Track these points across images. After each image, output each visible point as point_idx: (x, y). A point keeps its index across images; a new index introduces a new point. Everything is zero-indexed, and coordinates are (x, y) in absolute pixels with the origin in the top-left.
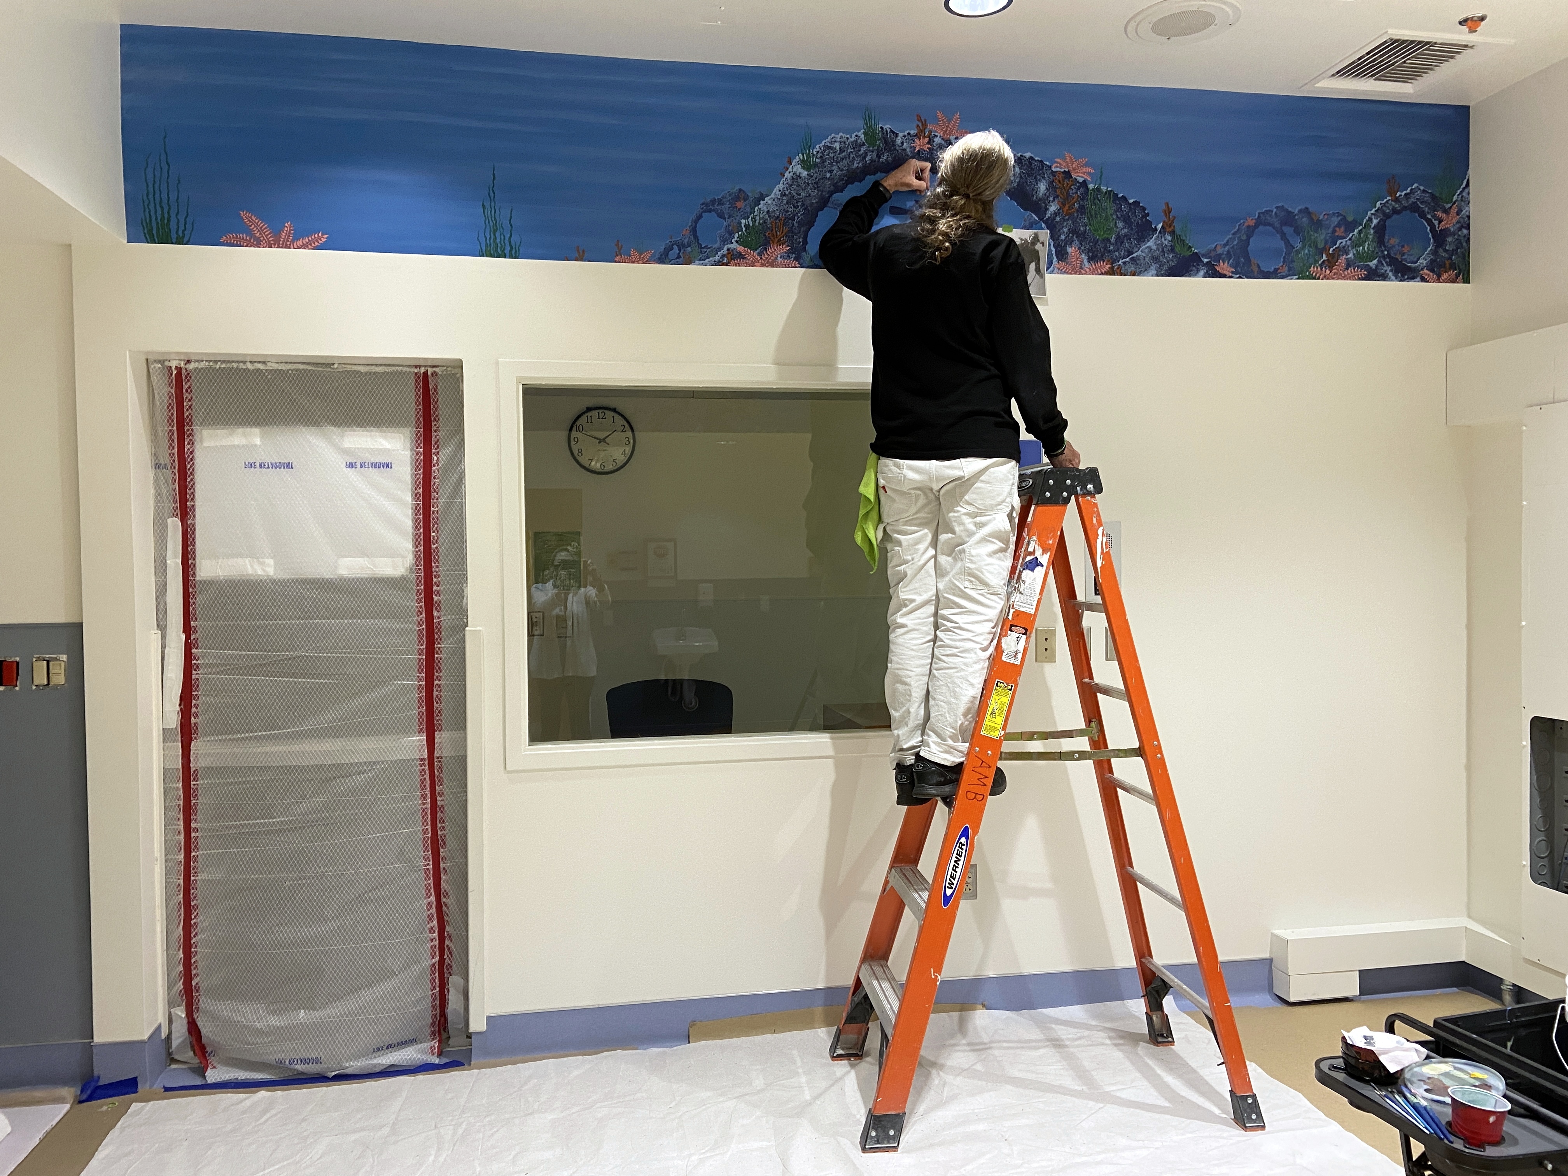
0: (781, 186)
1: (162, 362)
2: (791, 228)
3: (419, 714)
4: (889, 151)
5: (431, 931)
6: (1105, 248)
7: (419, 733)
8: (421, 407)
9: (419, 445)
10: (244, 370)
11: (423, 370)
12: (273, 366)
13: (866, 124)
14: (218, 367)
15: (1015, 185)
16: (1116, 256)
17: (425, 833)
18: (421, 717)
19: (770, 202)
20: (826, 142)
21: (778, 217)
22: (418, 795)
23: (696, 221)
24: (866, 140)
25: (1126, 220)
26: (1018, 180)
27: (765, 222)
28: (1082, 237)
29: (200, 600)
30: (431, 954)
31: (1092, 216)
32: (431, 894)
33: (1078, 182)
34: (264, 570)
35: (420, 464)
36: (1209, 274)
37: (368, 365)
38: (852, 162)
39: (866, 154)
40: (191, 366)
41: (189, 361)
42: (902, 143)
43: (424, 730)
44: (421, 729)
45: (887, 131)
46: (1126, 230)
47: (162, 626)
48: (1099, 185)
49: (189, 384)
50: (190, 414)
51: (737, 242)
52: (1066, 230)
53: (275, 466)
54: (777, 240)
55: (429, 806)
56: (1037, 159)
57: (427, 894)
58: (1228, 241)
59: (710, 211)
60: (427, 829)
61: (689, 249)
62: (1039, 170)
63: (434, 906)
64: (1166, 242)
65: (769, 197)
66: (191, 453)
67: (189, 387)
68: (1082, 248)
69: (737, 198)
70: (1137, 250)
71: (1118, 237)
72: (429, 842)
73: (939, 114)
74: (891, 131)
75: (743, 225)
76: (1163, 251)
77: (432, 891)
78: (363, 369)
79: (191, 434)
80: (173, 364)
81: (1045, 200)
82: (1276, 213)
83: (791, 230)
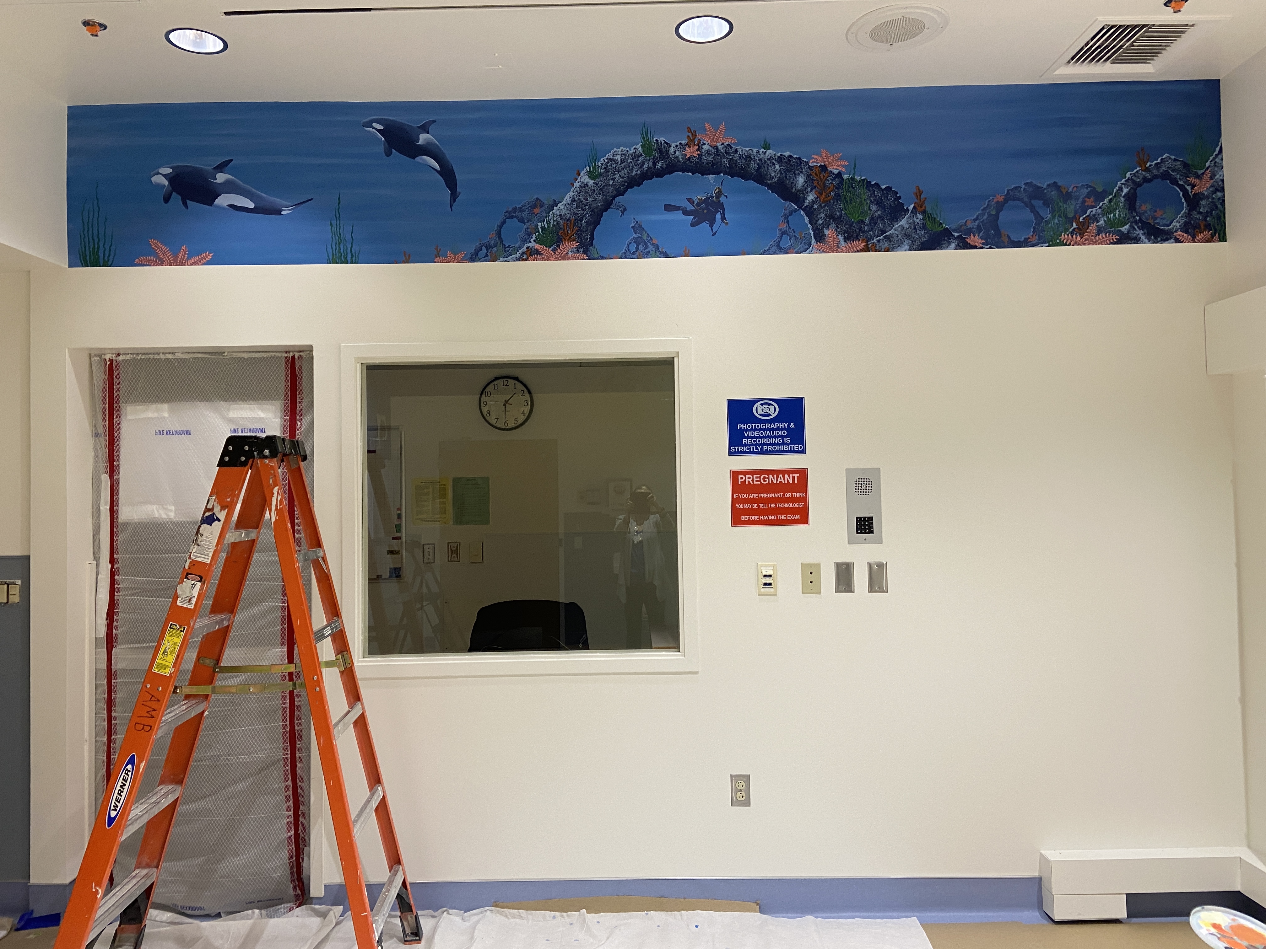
0: (571, 194)
1: (100, 356)
2: (580, 227)
3: (282, 629)
4: (664, 158)
5: (288, 809)
6: (860, 229)
7: (282, 645)
8: (289, 384)
9: (287, 413)
10: (158, 359)
11: (291, 355)
12: (179, 356)
13: (643, 138)
14: (139, 358)
15: (776, 179)
16: (871, 235)
17: (284, 728)
18: (283, 632)
19: (562, 207)
20: (609, 155)
21: (569, 219)
22: (279, 697)
23: (501, 227)
24: (643, 151)
25: (879, 203)
26: (779, 175)
27: (557, 224)
28: (838, 221)
29: (121, 538)
30: (287, 828)
31: (847, 202)
32: (289, 778)
33: (834, 174)
34: (166, 514)
35: (287, 429)
36: (959, 246)
37: (250, 352)
38: (632, 170)
39: (643, 163)
40: (120, 358)
41: (119, 355)
42: (675, 152)
43: (286, 643)
44: (283, 643)
45: (661, 143)
46: (879, 212)
47: (96, 558)
48: (854, 174)
49: (118, 371)
50: (118, 395)
51: (534, 241)
52: (823, 215)
53: (178, 433)
54: (568, 238)
55: (288, 705)
56: (795, 156)
57: (285, 778)
58: (977, 216)
59: (512, 217)
60: (286, 725)
61: (495, 249)
62: (797, 166)
63: (291, 789)
64: (918, 221)
65: (561, 204)
66: (118, 424)
67: (118, 374)
68: (839, 230)
69: (535, 206)
70: (890, 228)
71: (872, 219)
72: (288, 735)
73: (707, 126)
74: (665, 142)
75: (539, 228)
76: (915, 228)
77: (290, 776)
78: (246, 356)
79: (118, 410)
80: (108, 357)
81: (804, 191)
82: (1024, 189)
83: (580, 229)
